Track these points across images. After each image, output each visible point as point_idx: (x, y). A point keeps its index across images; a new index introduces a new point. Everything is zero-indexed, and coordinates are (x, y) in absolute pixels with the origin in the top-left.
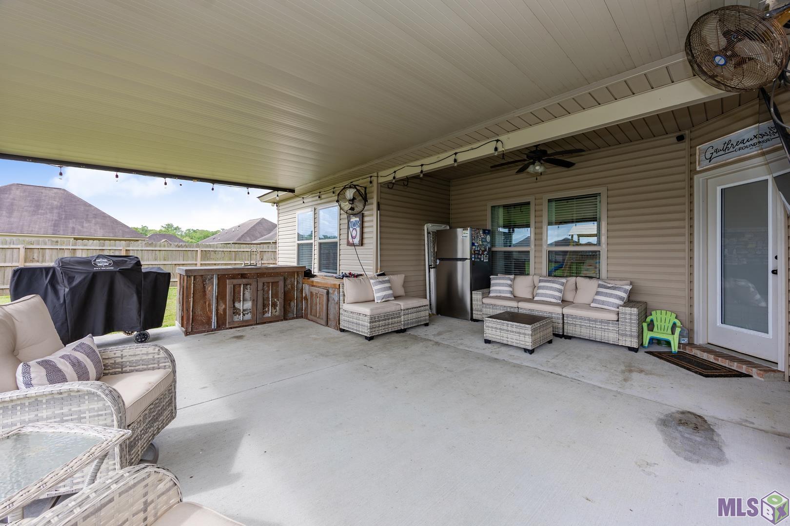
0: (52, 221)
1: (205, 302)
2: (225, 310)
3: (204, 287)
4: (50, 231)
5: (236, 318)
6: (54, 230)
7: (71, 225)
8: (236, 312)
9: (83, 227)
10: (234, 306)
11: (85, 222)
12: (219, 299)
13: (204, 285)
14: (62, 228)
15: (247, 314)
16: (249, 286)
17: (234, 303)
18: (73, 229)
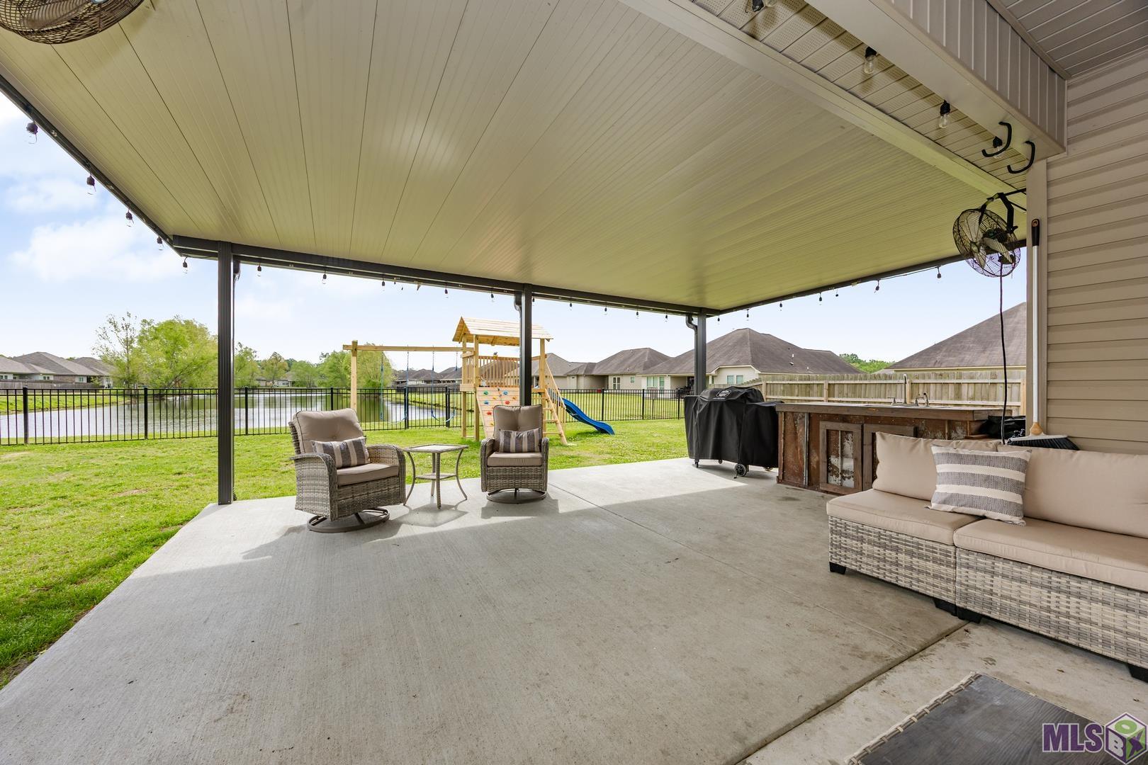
1: (797, 448)
2: (818, 463)
3: (795, 428)
5: (834, 480)
8: (830, 469)
10: (829, 461)
12: (811, 447)
13: (795, 425)
15: (849, 478)
16: (850, 435)
17: (828, 457)
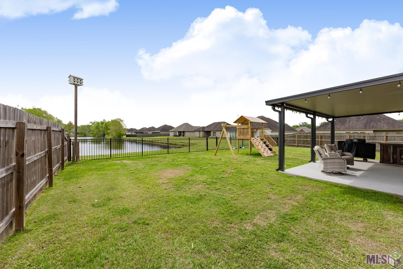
0: (364, 123)
4: (363, 128)
6: (365, 127)
7: (372, 125)
9: (377, 125)
11: (378, 122)
14: (368, 126)
18: (373, 126)
